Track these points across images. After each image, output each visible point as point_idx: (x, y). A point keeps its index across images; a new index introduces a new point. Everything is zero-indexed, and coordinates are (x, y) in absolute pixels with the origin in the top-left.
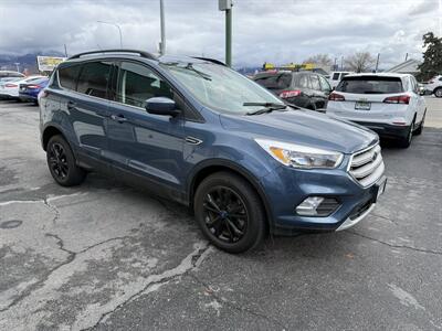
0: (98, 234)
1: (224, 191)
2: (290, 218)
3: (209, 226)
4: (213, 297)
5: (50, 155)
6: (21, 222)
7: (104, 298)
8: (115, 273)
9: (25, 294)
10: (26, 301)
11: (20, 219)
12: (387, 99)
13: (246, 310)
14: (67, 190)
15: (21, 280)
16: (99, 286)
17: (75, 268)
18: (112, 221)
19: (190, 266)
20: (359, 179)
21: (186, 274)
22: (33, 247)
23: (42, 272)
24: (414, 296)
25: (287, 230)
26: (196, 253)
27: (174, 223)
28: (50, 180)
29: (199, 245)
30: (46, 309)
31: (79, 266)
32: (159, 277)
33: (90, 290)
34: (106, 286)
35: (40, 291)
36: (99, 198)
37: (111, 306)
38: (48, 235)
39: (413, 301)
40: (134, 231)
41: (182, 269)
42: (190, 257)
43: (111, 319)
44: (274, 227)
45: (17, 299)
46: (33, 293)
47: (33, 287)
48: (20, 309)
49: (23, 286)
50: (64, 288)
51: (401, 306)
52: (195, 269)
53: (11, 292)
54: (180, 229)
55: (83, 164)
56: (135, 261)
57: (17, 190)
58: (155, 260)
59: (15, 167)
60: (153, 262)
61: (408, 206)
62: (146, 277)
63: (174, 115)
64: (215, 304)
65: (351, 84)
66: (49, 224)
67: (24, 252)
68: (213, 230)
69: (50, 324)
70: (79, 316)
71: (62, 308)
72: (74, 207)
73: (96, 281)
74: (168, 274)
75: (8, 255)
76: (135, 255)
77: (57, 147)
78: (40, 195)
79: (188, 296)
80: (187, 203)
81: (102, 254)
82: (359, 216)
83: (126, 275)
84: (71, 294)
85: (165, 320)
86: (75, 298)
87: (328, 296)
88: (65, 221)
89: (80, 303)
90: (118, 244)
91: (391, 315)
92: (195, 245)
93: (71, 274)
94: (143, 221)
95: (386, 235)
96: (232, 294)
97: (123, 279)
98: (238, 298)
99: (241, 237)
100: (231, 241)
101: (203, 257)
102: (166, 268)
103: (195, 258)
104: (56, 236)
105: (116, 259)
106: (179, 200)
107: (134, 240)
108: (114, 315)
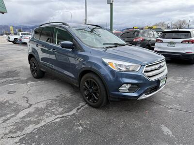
0: (43, 98)
1: (91, 81)
2: (116, 93)
3: (86, 96)
4: (81, 125)
5: (31, 66)
6: (15, 92)
7: (37, 123)
8: (44, 113)
9: (9, 119)
10: (8, 122)
11: (15, 90)
12: (183, 41)
13: (92, 131)
14: (36, 80)
15: (9, 114)
16: (37, 118)
17: (30, 110)
18: (50, 92)
19: (75, 112)
20: (149, 77)
21: (73, 115)
22: (17, 101)
23: (17, 111)
24: (172, 131)
25: (116, 98)
26: (80, 107)
27: (74, 94)
28: (31, 76)
29: (82, 104)
30: (14, 125)
31: (32, 109)
32: (61, 116)
33: (33, 119)
34: (39, 118)
35: (14, 118)
36: (48, 83)
37: (39, 126)
38: (24, 97)
39: (170, 133)
40: (57, 97)
41: (71, 113)
42: (76, 108)
43: (37, 131)
44: (110, 97)
45: (5, 121)
46: (12, 119)
47: (12, 117)
48: (5, 125)
49: (9, 116)
50: (24, 118)
51: (163, 135)
52: (77, 113)
53: (4, 118)
54: (76, 97)
55: (42, 69)
56: (54, 109)
57: (18, 79)
58: (62, 109)
59: (20, 70)
60: (61, 110)
61: (184, 91)
62: (56, 115)
63: (73, 49)
64: (81, 128)
65: (167, 35)
66: (26, 93)
67: (13, 103)
68: (87, 98)
69: (14, 131)
70: (26, 129)
71: (20, 125)
72: (37, 86)
73: (36, 116)
74: (65, 115)
75: (7, 104)
76: (54, 107)
77: (33, 62)
78: (26, 82)
79: (70, 124)
80: (78, 86)
81: (42, 106)
82: (150, 93)
83: (49, 114)
84: (25, 120)
85: (58, 133)
86: (26, 122)
87: (131, 128)
88: (32, 92)
89: (27, 124)
90: (49, 102)
91: (157, 138)
92: (80, 104)
93: (27, 113)
94: (62, 93)
95: (168, 103)
96: (89, 124)
97: (47, 116)
98: (91, 126)
99: (97, 101)
100: (94, 102)
101: (82, 109)
102: (65, 112)
103: (78, 109)
104: (27, 98)
105: (46, 108)
106: (75, 84)
107: (56, 100)
108: (39, 129)
